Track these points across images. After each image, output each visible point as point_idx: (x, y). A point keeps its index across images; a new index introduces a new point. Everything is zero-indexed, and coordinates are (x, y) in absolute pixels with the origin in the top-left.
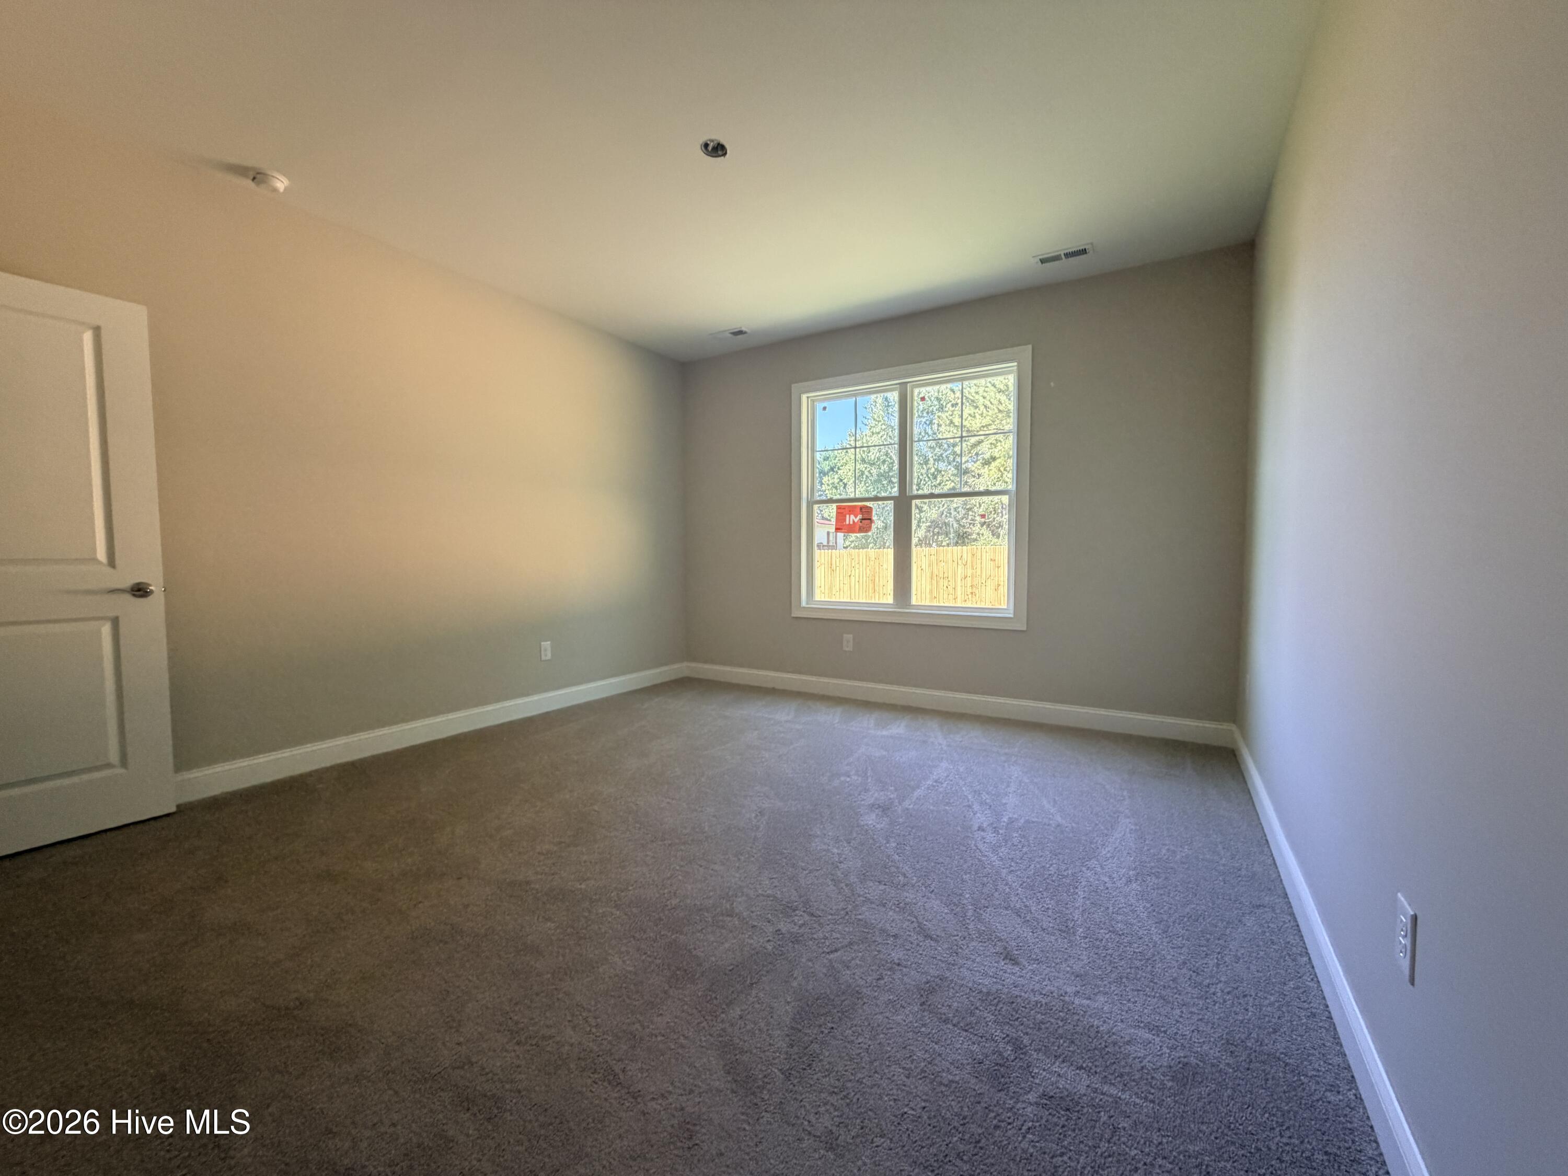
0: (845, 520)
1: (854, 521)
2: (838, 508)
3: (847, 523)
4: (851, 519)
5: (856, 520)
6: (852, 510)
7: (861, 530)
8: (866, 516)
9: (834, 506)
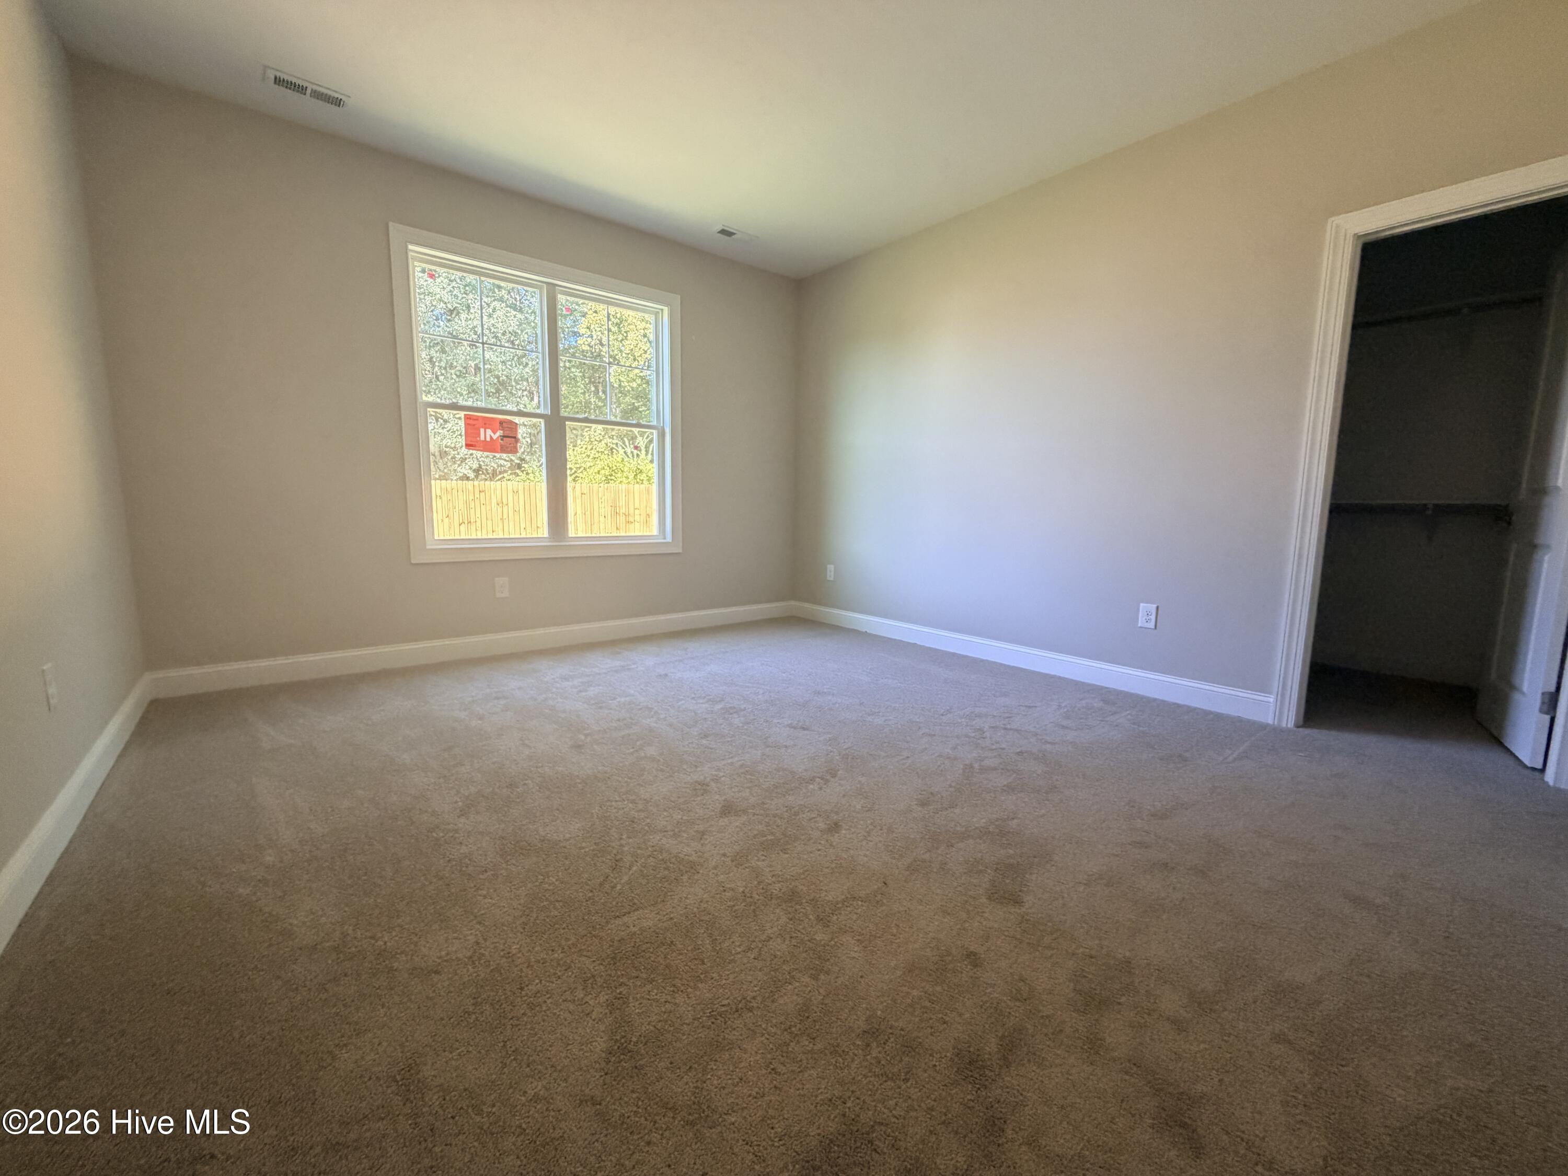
0: (479, 435)
1: (491, 437)
2: (467, 418)
3: (482, 438)
4: (487, 434)
5: (495, 437)
6: (487, 423)
7: (503, 450)
8: (507, 433)
9: (462, 414)
